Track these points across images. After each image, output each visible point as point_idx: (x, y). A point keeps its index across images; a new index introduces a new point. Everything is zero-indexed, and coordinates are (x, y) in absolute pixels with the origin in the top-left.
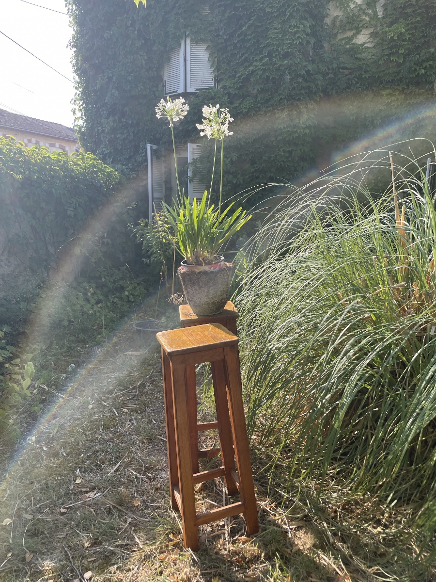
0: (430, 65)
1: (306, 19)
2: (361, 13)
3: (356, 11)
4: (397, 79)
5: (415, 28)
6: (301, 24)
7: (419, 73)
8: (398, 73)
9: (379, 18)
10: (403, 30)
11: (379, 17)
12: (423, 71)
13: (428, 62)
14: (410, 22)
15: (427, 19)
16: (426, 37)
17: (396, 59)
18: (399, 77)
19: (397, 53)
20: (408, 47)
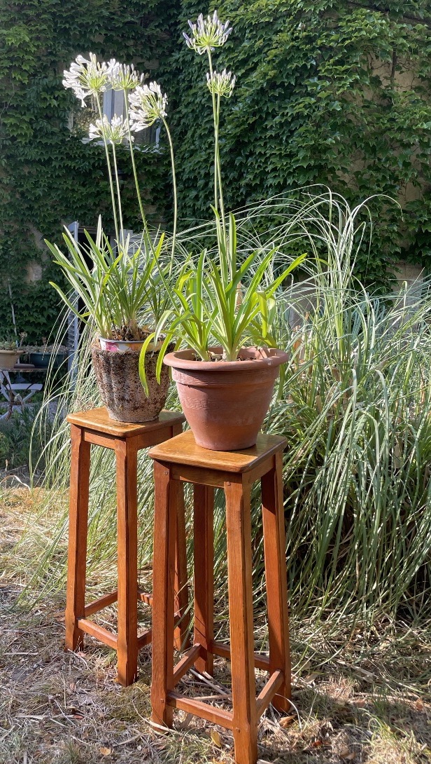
0: (63, 95)
4: (24, 106)
5: (38, 39)
7: (50, 104)
8: (24, 96)
10: (27, 39)
12: (55, 103)
13: (59, 90)
14: (33, 28)
15: (55, 30)
16: (55, 55)
17: (18, 77)
18: (25, 103)
19: (20, 68)
20: (33, 64)
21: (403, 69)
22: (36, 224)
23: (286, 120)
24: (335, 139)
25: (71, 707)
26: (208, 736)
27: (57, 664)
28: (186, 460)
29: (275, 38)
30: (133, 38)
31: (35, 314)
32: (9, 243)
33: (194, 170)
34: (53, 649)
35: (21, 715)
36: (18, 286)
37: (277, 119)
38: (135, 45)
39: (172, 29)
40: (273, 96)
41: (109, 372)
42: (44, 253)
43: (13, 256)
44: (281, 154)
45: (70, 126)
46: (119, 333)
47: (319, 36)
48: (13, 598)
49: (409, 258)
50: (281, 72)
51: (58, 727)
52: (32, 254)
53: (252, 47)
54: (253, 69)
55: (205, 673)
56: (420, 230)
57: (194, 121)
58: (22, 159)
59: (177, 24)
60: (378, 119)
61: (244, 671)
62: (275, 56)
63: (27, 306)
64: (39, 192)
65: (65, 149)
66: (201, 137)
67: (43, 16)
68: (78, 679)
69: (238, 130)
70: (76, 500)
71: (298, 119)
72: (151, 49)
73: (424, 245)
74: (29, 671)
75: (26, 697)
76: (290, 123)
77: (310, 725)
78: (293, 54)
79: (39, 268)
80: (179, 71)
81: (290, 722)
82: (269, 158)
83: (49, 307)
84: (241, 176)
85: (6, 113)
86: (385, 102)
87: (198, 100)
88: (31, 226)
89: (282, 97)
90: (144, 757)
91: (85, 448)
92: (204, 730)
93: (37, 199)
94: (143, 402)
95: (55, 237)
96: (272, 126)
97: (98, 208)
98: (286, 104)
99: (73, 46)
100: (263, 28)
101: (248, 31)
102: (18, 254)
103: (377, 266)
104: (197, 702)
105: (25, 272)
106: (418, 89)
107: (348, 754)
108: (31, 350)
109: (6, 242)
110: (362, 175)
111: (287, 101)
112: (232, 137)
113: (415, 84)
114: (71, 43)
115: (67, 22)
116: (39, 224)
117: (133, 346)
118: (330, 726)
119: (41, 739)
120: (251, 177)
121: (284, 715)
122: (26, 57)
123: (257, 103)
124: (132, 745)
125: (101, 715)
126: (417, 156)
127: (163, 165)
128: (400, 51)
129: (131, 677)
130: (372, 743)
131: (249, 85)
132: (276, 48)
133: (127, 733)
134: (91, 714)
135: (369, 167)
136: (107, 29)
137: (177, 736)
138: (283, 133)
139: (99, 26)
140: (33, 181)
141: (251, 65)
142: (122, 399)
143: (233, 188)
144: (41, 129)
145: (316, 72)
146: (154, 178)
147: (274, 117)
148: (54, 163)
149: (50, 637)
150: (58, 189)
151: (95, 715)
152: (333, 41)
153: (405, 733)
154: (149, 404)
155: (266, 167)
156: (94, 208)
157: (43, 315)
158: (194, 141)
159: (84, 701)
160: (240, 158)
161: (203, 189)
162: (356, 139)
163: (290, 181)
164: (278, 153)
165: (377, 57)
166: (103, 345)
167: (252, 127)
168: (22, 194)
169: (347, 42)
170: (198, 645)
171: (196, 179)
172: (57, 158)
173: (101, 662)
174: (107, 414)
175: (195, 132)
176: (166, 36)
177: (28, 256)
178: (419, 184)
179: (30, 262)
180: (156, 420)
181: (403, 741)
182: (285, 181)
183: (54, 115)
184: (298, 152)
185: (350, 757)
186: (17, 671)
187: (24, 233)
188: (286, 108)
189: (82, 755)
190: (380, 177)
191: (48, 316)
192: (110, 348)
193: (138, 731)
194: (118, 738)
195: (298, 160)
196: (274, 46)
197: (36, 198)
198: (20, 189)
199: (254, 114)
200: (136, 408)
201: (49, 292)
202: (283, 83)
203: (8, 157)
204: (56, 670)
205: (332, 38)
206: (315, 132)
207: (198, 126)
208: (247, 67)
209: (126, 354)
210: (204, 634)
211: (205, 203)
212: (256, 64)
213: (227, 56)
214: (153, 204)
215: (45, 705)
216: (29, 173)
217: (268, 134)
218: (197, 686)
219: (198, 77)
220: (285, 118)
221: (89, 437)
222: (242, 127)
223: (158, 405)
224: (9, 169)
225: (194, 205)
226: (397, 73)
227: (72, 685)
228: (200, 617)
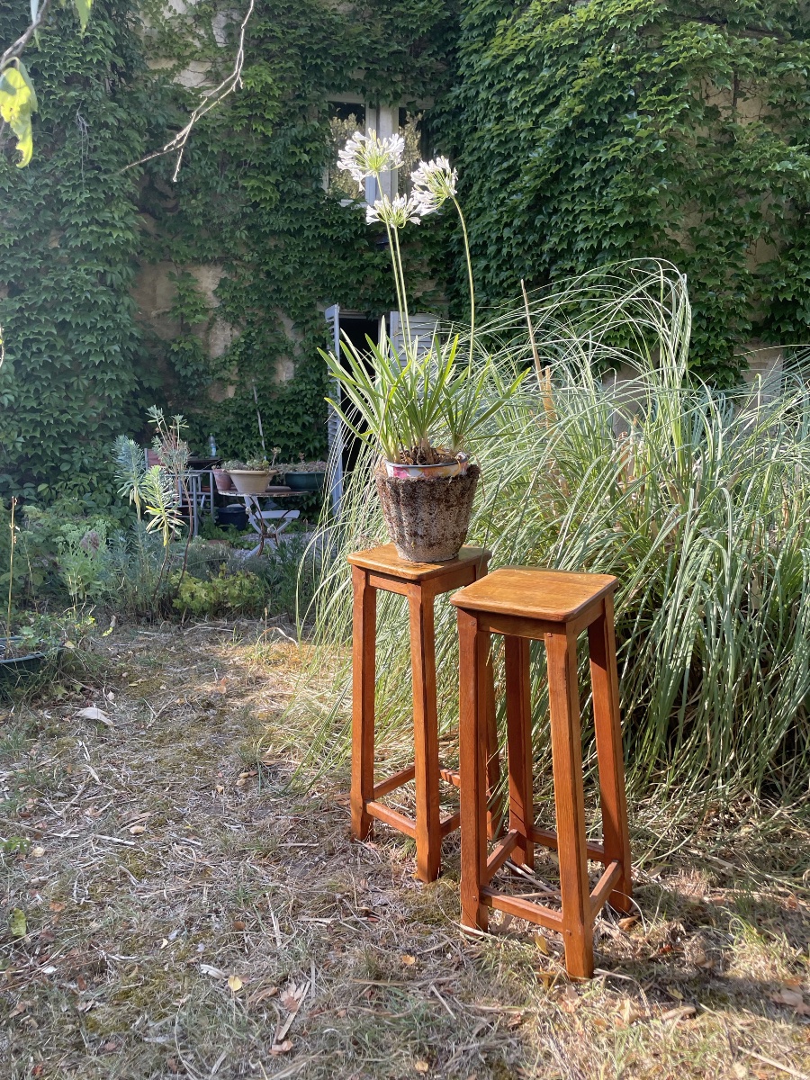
0: (315, 148)
1: (104, 19)
2: (184, 31)
3: (176, 23)
4: (268, 164)
5: (282, 79)
6: (98, 25)
7: (300, 160)
8: (269, 152)
9: (219, 49)
10: (270, 80)
11: (219, 45)
12: (306, 157)
13: (311, 142)
14: (277, 67)
15: (303, 68)
16: (305, 99)
17: (261, 128)
18: (270, 160)
19: (262, 117)
20: (278, 110)
21: (748, 95)
22: (287, 310)
23: (599, 167)
24: (661, 189)
25: (364, 908)
26: (532, 941)
27: (343, 857)
28: (497, 608)
29: (582, 64)
30: (402, 72)
31: (287, 423)
32: (253, 334)
33: (482, 234)
34: (337, 838)
35: (304, 918)
36: (265, 388)
37: (588, 166)
38: (404, 81)
39: (450, 58)
40: (581, 137)
41: (397, 502)
42: (297, 345)
43: (258, 351)
44: (593, 209)
45: (325, 186)
46: (408, 456)
47: (638, 59)
48: (284, 778)
49: (762, 335)
50: (590, 107)
51: (350, 932)
52: (282, 347)
53: (552, 76)
54: (556, 104)
55: (525, 866)
56: (776, 298)
57: (482, 171)
58: (267, 229)
59: (456, 50)
60: (718, 160)
61: (574, 861)
62: (583, 87)
63: (277, 412)
64: (289, 269)
65: (320, 215)
66: (490, 191)
67: (290, 51)
68: (370, 874)
69: (538, 182)
70: (360, 657)
71: (614, 164)
72: (424, 83)
73: (782, 319)
74: (310, 866)
75: (309, 896)
76: (604, 170)
77: (656, 928)
78: (605, 83)
79: (290, 365)
80: (460, 109)
81: (633, 925)
82: (579, 214)
83: (304, 413)
84: (543, 239)
85: (245, 173)
86: (725, 139)
87: (485, 146)
88: (279, 313)
89: (593, 139)
90: (455, 966)
91: (370, 594)
92: (526, 934)
93: (287, 278)
95: (310, 325)
96: (581, 176)
97: (363, 287)
98: (597, 146)
99: (327, 87)
100: (566, 52)
101: (547, 57)
102: (264, 348)
103: (722, 346)
104: (518, 901)
105: (273, 371)
106: (768, 119)
107: (704, 962)
108: (285, 469)
109: (249, 334)
110: (699, 232)
111: (599, 142)
112: (531, 191)
113: (764, 112)
114: (324, 82)
115: (318, 56)
116: (290, 309)
117: (426, 471)
118: (682, 928)
119: (330, 947)
120: (556, 240)
121: (623, 915)
122: (269, 103)
123: (561, 148)
124: (440, 953)
125: (400, 917)
126: (769, 206)
127: (443, 229)
128: (743, 73)
129: (434, 873)
130: (735, 949)
131: (549, 125)
132: (584, 77)
133: (433, 938)
134: (388, 916)
135: (708, 222)
136: (367, 61)
137: (494, 942)
138: (596, 182)
139: (359, 58)
140: (281, 256)
141: (552, 99)
142: (414, 534)
143: (533, 256)
144: (289, 191)
145: (636, 105)
146: (431, 245)
147: (583, 163)
148: (306, 233)
149: (333, 824)
150: (311, 265)
151: (394, 917)
152: (655, 64)
153: (776, 936)
155: (575, 227)
156: (357, 286)
157: (296, 423)
158: (481, 197)
159: (378, 900)
160: (541, 216)
161: (494, 257)
162: (689, 187)
163: (606, 244)
164: (589, 209)
165: (713, 83)
166: (390, 470)
167: (556, 178)
168: (268, 273)
169: (673, 64)
170: (514, 831)
171: (485, 245)
172: (310, 226)
173: (396, 853)
174: (396, 553)
175: (482, 185)
176: (441, 66)
177: (277, 351)
178: (773, 241)
179: (279, 358)
180: (456, 559)
181: (773, 945)
182: (600, 243)
183: (305, 173)
184: (614, 206)
185: (707, 965)
186: (295, 866)
187: (271, 323)
188: (598, 152)
189: (382, 964)
190: (722, 233)
191: (304, 424)
192: (398, 474)
193: (446, 937)
194: (422, 944)
195: (614, 217)
196: (581, 74)
197: (285, 277)
198: (266, 268)
199: (558, 161)
200: (431, 545)
201: (304, 393)
202: (593, 121)
203: (249, 228)
204: (342, 863)
205: (655, 61)
206: (634, 181)
207: (486, 177)
208: (547, 102)
209: (419, 481)
210: (522, 817)
211: (497, 275)
212: (558, 99)
213: (521, 90)
214: (431, 278)
215: (331, 905)
216: (276, 246)
217: (577, 185)
218: (514, 881)
219: (485, 116)
220: (597, 164)
221: (374, 581)
222: (543, 178)
223: (458, 540)
224: (250, 243)
225: (484, 278)
226: (739, 100)
227: (362, 882)
228: (517, 797)
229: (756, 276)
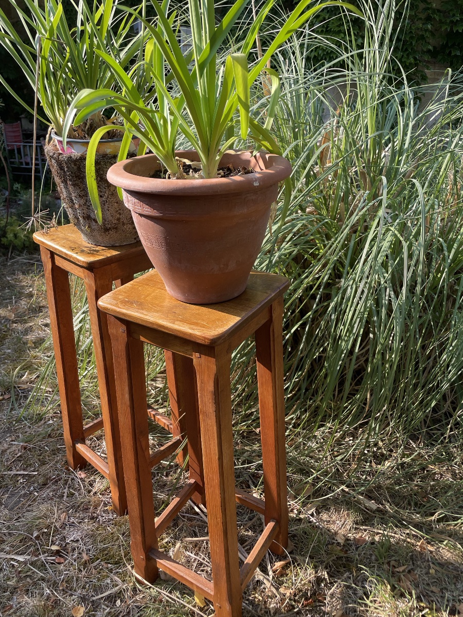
49: (440, 57)
56: (452, 29)
94: (116, 222)
154: (124, 224)
229: (439, 11)
